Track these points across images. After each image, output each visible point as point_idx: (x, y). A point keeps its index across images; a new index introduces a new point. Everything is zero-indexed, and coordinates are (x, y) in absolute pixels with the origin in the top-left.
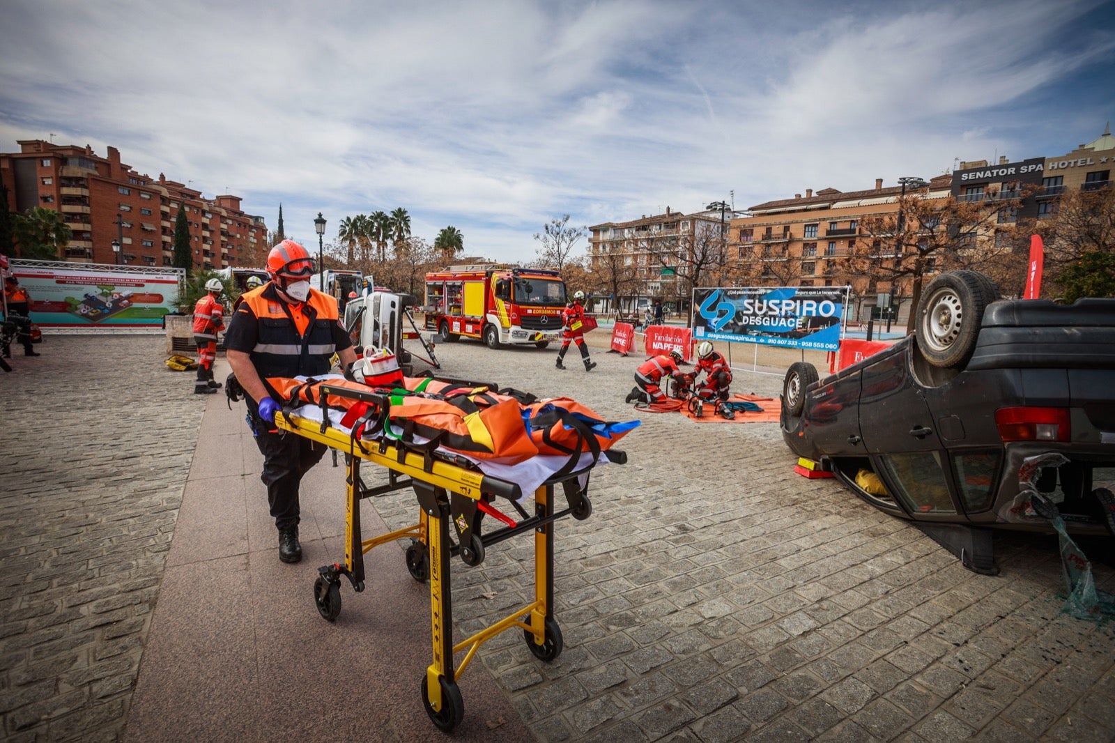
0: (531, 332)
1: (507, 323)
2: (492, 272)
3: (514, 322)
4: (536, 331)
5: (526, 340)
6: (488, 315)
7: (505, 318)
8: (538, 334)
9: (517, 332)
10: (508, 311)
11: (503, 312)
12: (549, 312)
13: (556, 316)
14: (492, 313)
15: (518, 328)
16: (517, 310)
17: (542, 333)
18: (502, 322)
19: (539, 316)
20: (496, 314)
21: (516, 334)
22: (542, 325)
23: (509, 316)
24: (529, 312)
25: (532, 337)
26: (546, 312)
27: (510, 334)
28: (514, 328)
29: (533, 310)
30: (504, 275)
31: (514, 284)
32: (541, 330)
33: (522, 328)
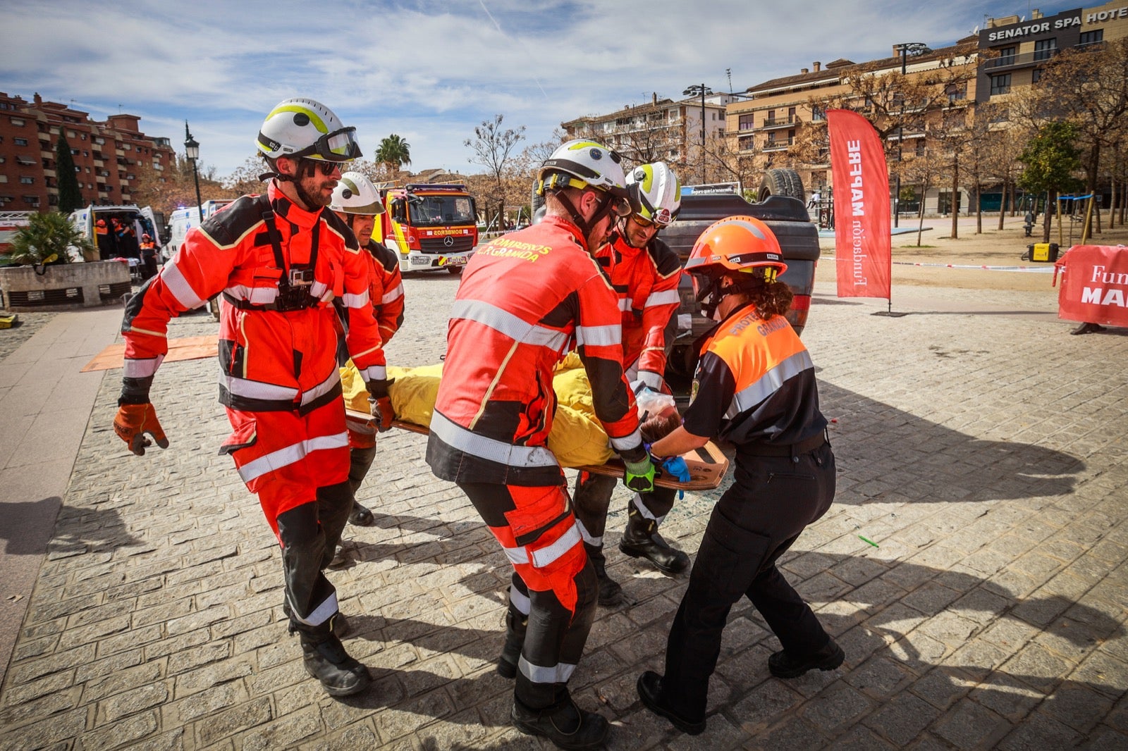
0: (433, 257)
1: (406, 249)
2: (387, 190)
3: (412, 247)
4: (440, 255)
5: (429, 266)
6: (386, 241)
7: (403, 243)
8: (441, 258)
9: (417, 257)
10: (405, 234)
11: (401, 236)
12: (453, 232)
13: (463, 237)
14: (390, 238)
15: (418, 253)
16: (414, 233)
17: (445, 257)
18: (400, 248)
19: (441, 238)
20: (394, 239)
21: (415, 259)
22: (447, 248)
23: (406, 240)
24: (429, 233)
25: (435, 263)
26: (449, 232)
27: (409, 262)
28: (412, 254)
29: (433, 231)
30: (398, 193)
31: (409, 204)
32: (445, 253)
33: (422, 252)
